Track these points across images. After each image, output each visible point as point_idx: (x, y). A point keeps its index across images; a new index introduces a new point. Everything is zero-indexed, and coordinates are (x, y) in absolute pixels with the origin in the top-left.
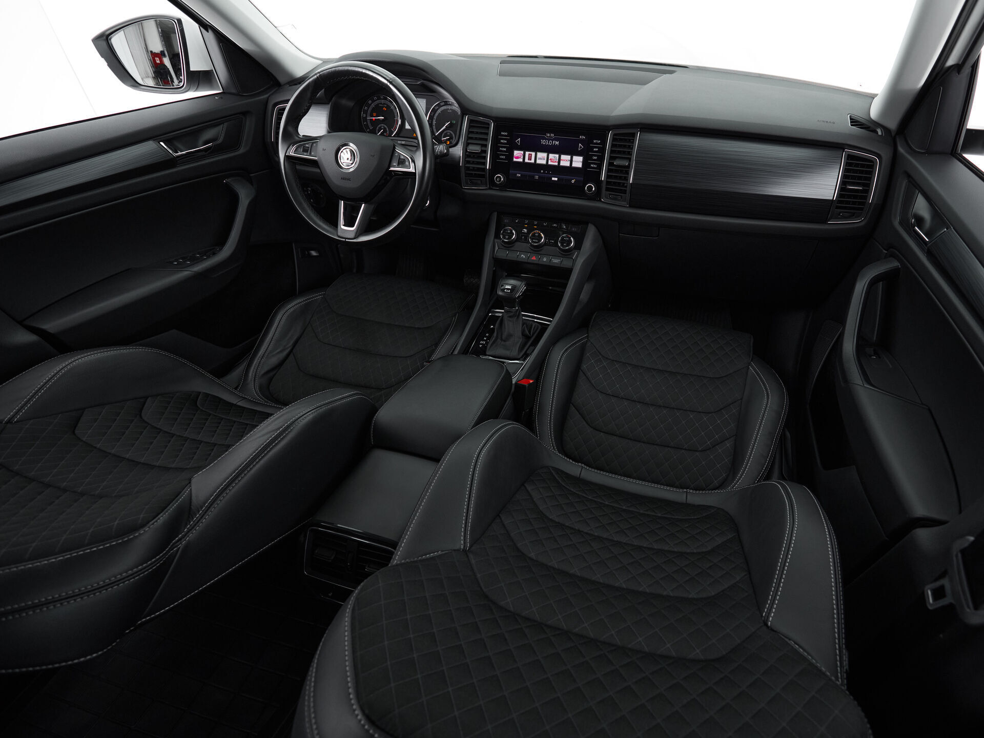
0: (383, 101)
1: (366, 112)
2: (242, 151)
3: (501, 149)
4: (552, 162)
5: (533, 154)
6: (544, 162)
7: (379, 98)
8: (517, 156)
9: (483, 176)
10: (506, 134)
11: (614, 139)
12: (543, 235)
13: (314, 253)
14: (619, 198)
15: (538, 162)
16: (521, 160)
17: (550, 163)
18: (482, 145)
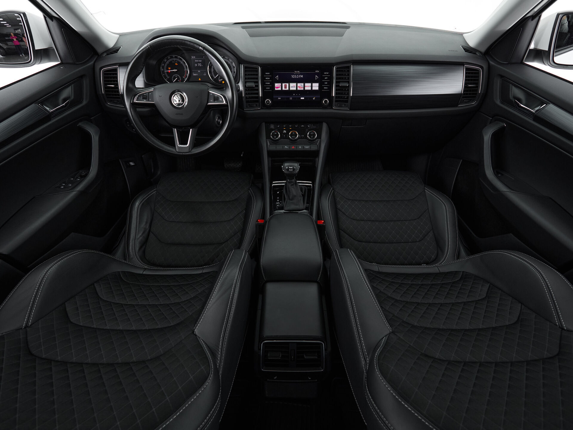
0: (174, 59)
1: (163, 67)
2: (84, 102)
3: (266, 83)
4: (300, 88)
5: (287, 84)
6: (295, 89)
7: (172, 57)
8: (277, 86)
9: (258, 101)
10: (269, 73)
11: (337, 71)
12: (297, 133)
13: (132, 164)
14: (343, 105)
15: (291, 89)
16: (280, 89)
17: (298, 89)
18: (255, 82)
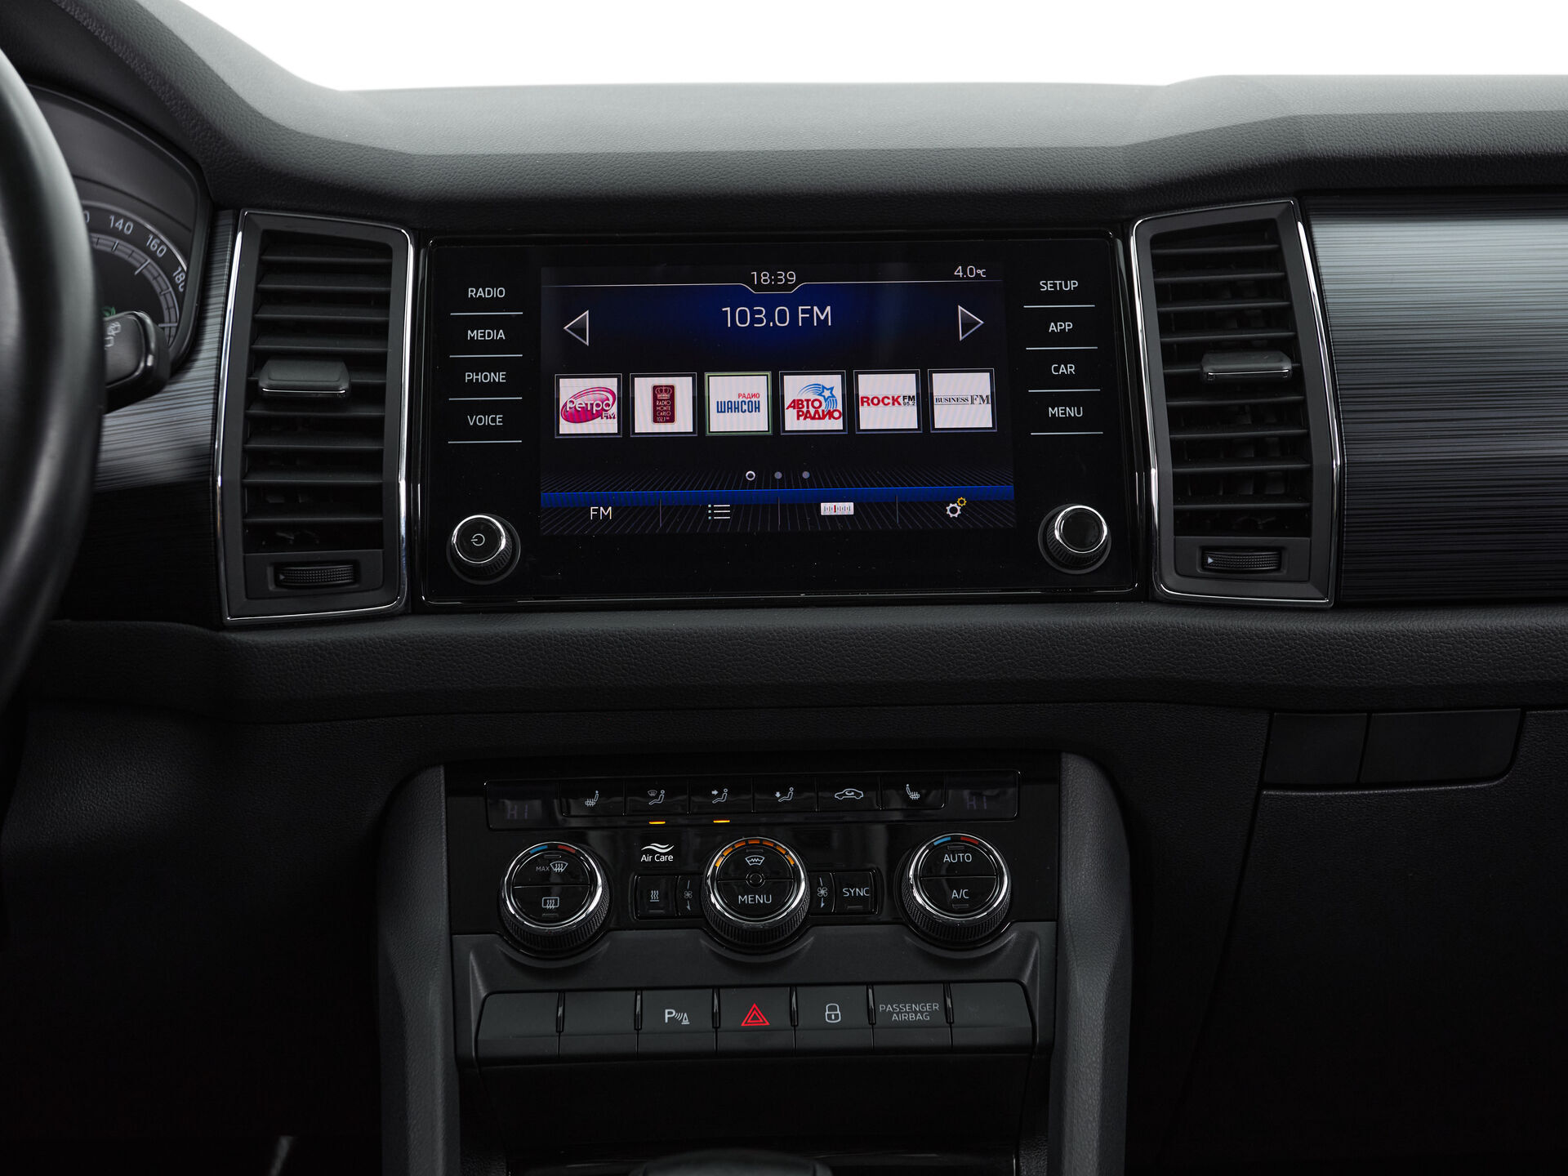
3: (470, 376)
4: (807, 416)
5: (683, 387)
6: (757, 422)
8: (579, 403)
9: (372, 537)
10: (499, 292)
12: (793, 858)
14: (1264, 560)
15: (720, 423)
16: (607, 426)
17: (793, 422)
18: (353, 362)
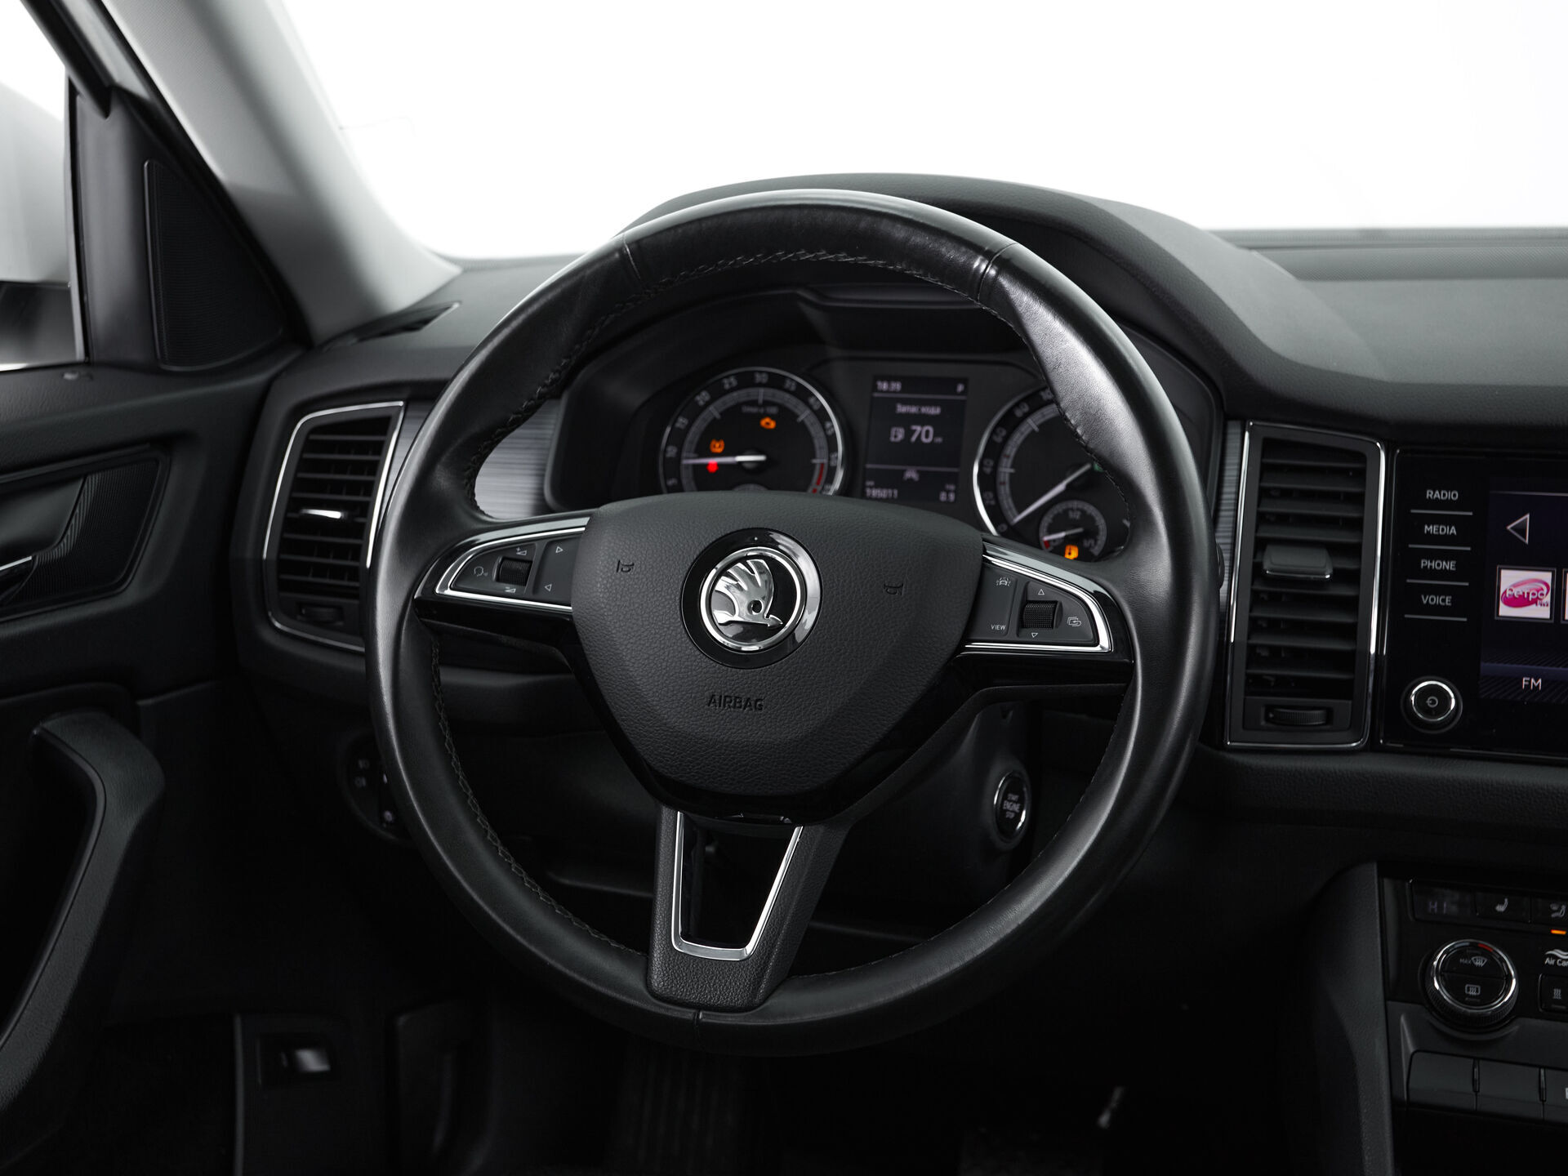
0: (761, 394)
1: (678, 438)
2: (132, 594)
3: (1425, 563)
7: (746, 381)
8: (1517, 592)
9: (1345, 690)
10: (1453, 495)
16: (1542, 612)
18: (1334, 549)
